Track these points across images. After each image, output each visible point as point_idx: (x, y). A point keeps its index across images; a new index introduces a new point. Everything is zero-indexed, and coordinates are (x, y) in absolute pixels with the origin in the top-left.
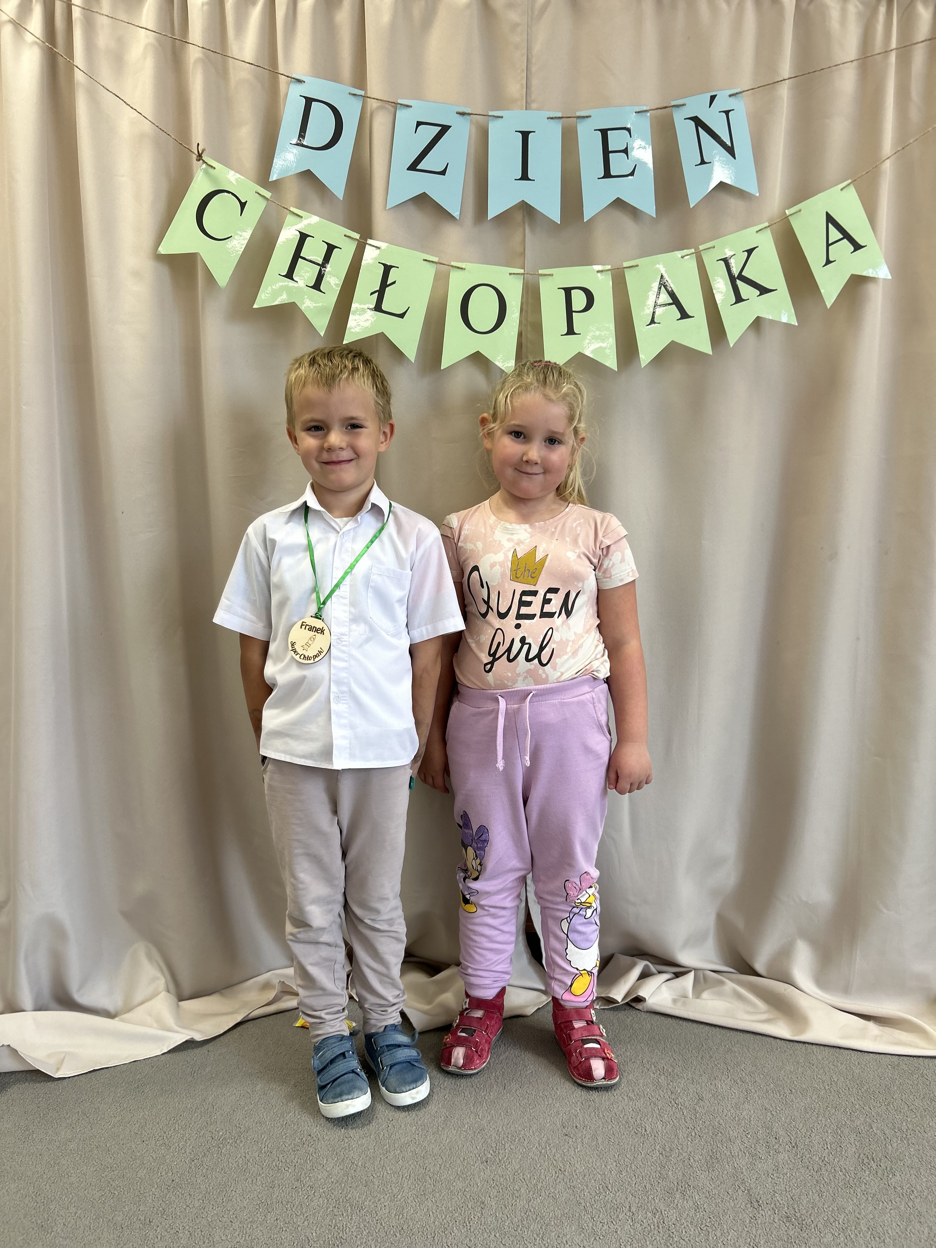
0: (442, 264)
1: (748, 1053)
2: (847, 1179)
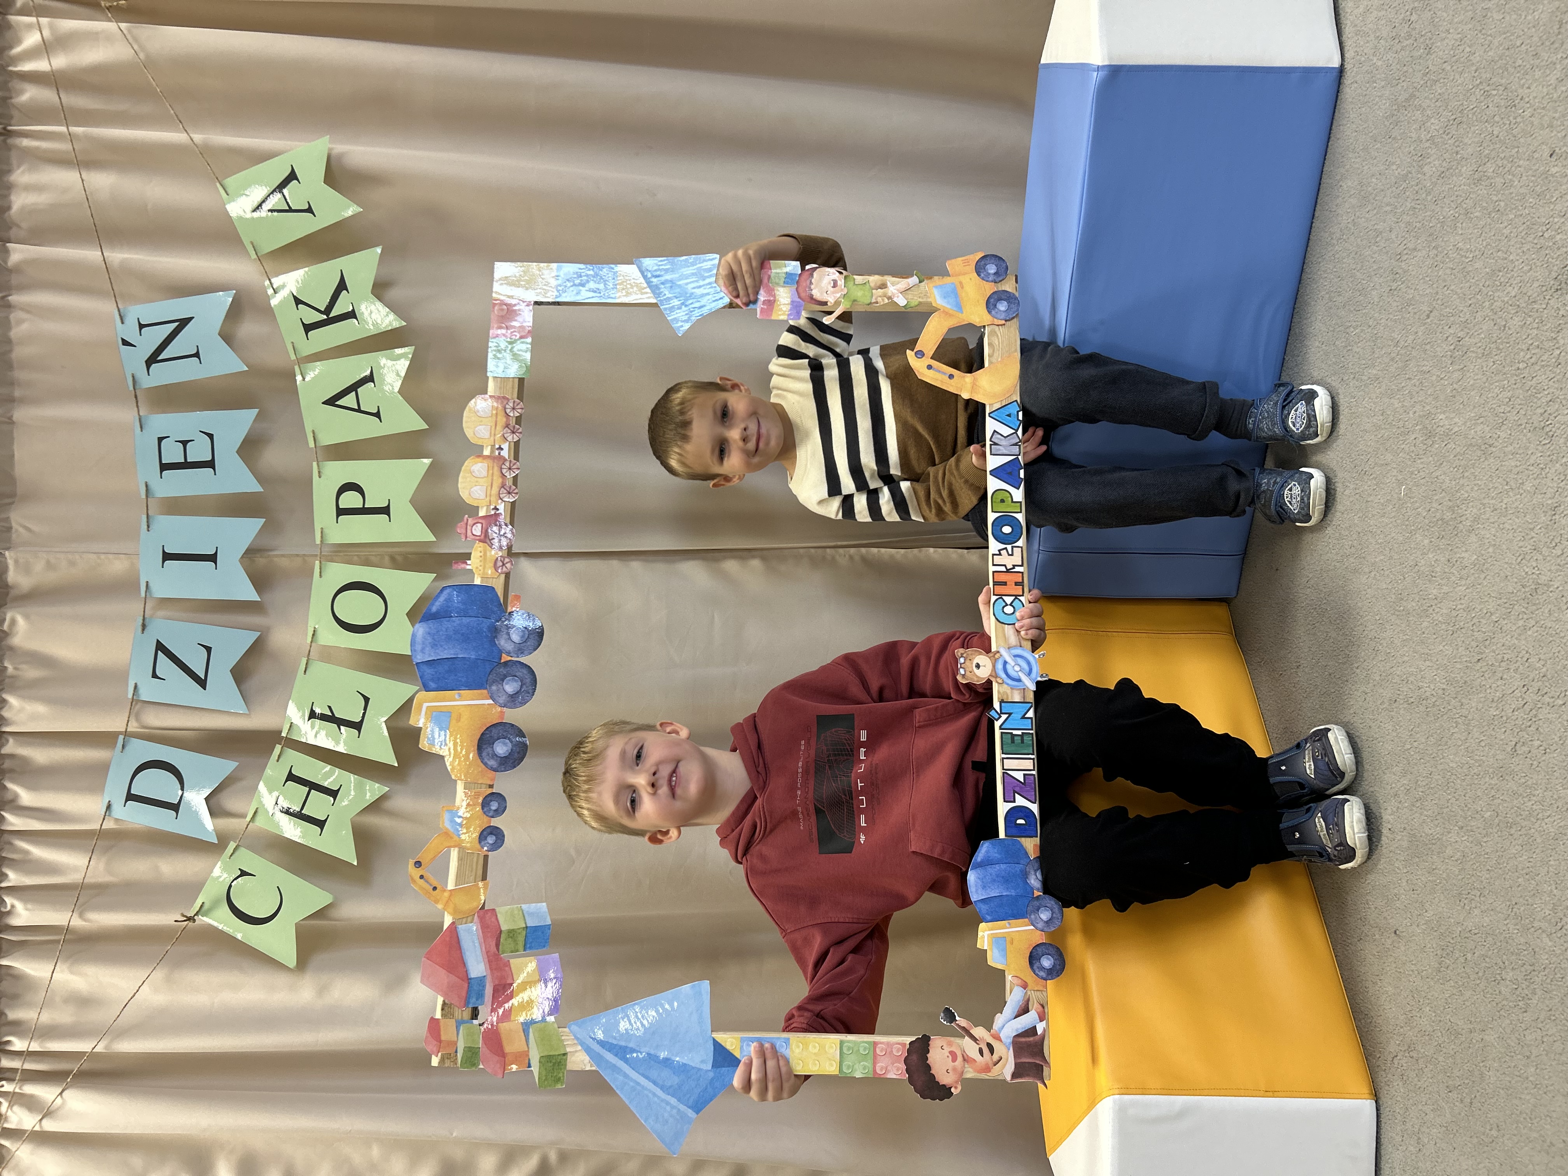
0: (309, 654)
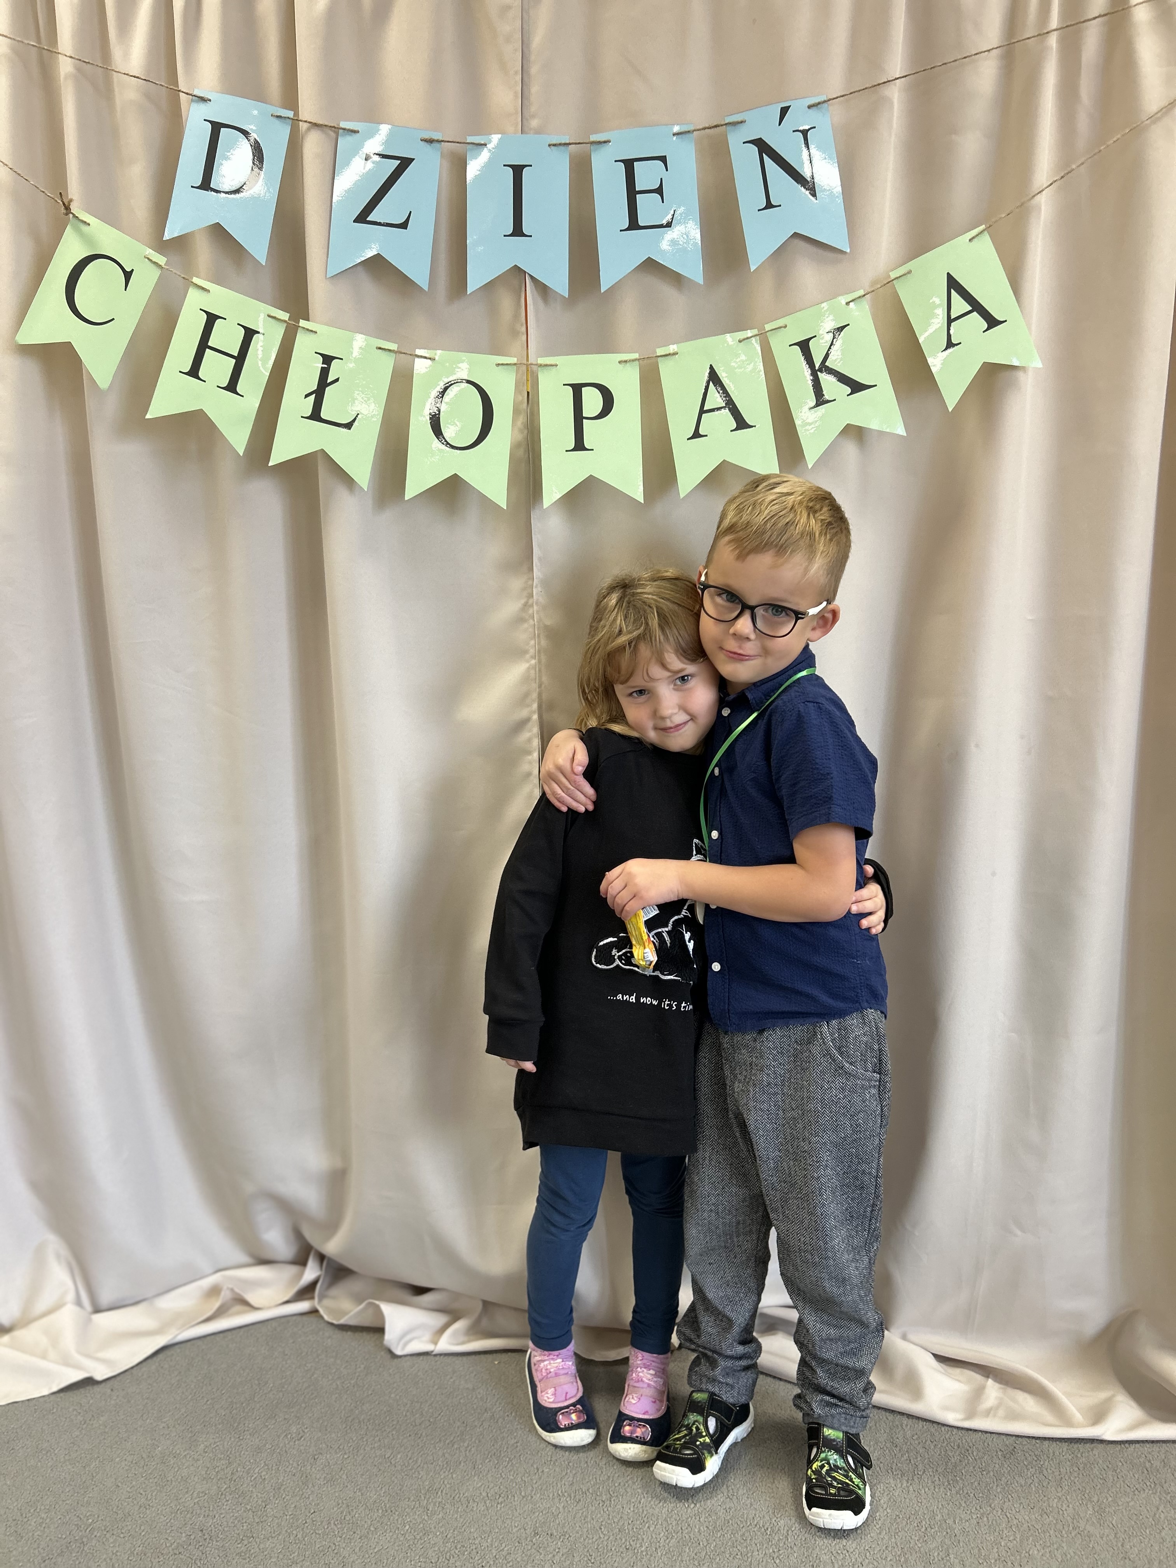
0: (402, 353)
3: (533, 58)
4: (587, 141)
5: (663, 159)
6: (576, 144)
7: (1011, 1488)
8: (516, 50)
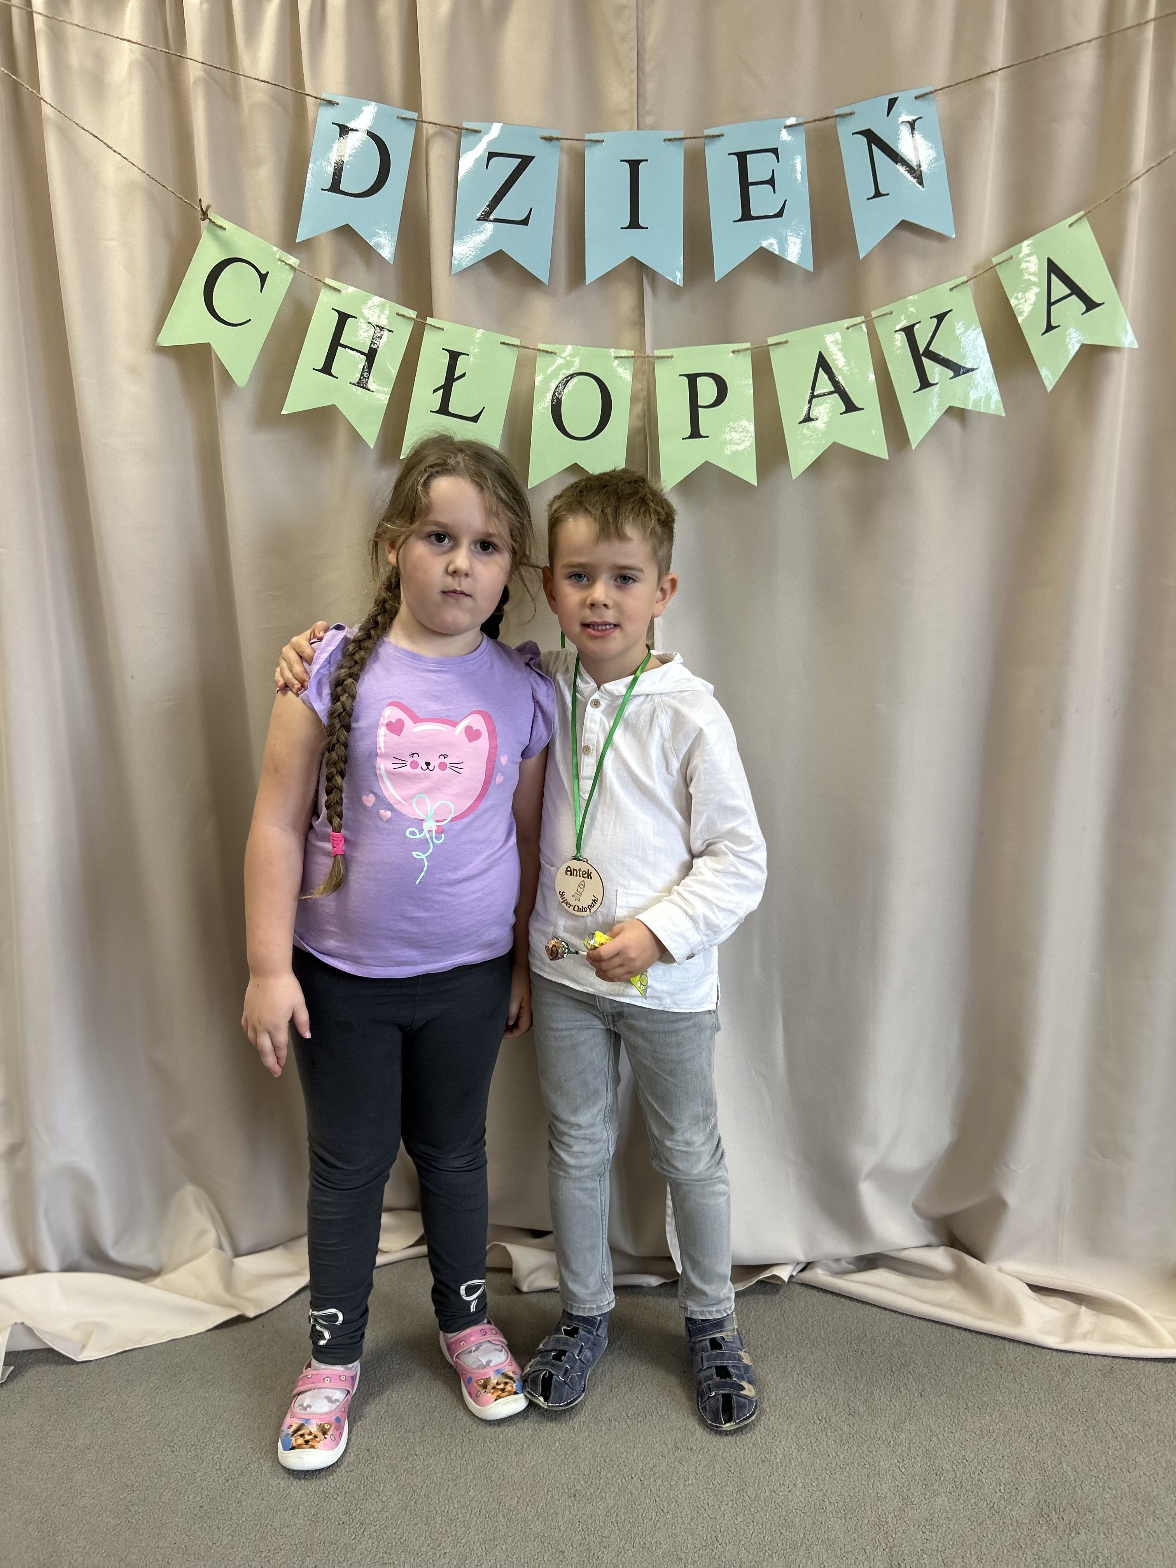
0: (524, 348)
1: (922, 1348)
2: (1018, 1537)
3: (647, 56)
4: (702, 135)
5: (775, 151)
6: (691, 138)
7: (1113, 1404)
8: (632, 49)
